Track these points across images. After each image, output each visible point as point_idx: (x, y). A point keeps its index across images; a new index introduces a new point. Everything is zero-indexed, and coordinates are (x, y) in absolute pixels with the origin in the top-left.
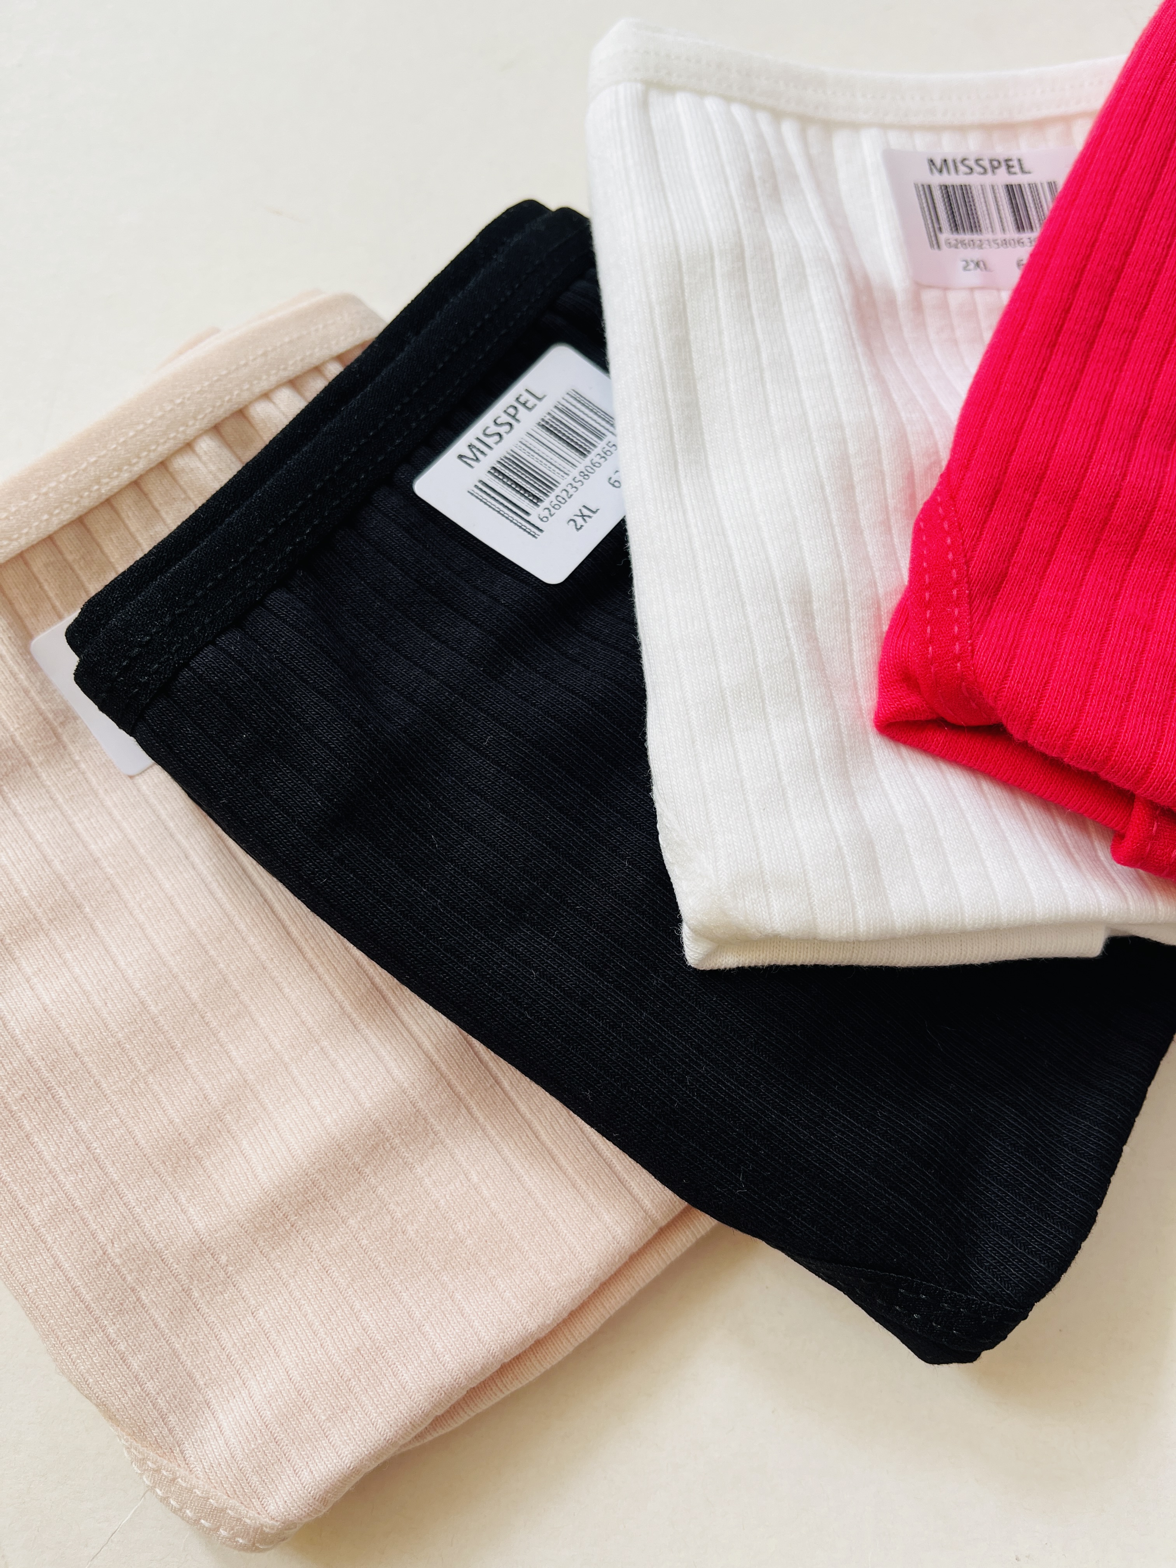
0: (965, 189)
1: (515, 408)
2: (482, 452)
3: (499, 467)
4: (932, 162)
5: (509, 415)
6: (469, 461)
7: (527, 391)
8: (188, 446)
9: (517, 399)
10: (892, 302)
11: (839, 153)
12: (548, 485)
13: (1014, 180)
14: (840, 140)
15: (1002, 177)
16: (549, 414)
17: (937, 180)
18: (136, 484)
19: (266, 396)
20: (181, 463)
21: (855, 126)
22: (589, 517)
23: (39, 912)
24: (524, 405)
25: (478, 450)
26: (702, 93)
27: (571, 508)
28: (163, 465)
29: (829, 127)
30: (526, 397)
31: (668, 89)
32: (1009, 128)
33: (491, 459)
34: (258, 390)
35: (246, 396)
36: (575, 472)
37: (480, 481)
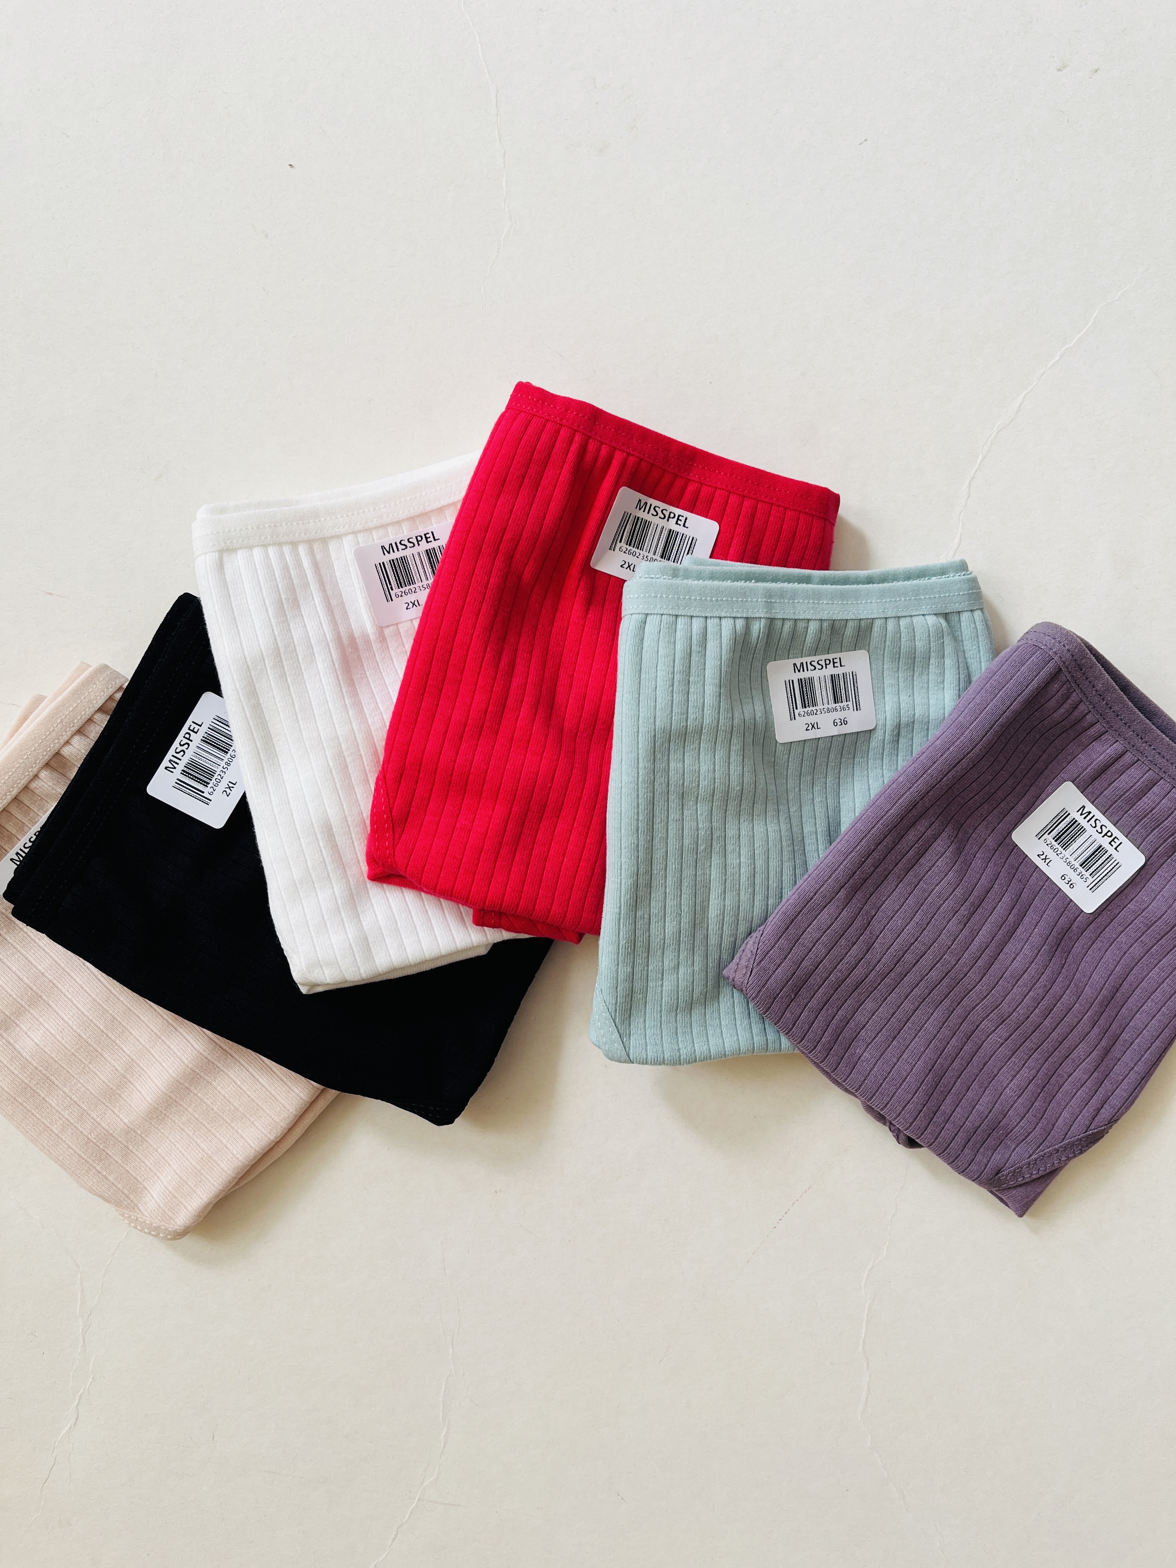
0: (403, 559)
1: (189, 734)
2: (176, 763)
3: (185, 769)
4: (383, 547)
5: (186, 738)
6: (171, 769)
7: (193, 722)
8: (36, 776)
9: (189, 729)
10: (367, 641)
11: (333, 555)
12: (211, 774)
13: (430, 546)
14: (332, 546)
15: (424, 546)
16: (206, 733)
17: (387, 558)
18: (16, 799)
19: (67, 742)
20: (33, 785)
21: (339, 537)
22: (233, 787)
23: (23, 1003)
24: (193, 731)
25: (174, 762)
26: (250, 547)
27: (223, 785)
28: (26, 788)
29: (324, 541)
30: (194, 725)
31: (231, 550)
32: (425, 515)
33: (181, 767)
34: (62, 742)
35: (57, 746)
36: (223, 764)
37: (178, 779)
